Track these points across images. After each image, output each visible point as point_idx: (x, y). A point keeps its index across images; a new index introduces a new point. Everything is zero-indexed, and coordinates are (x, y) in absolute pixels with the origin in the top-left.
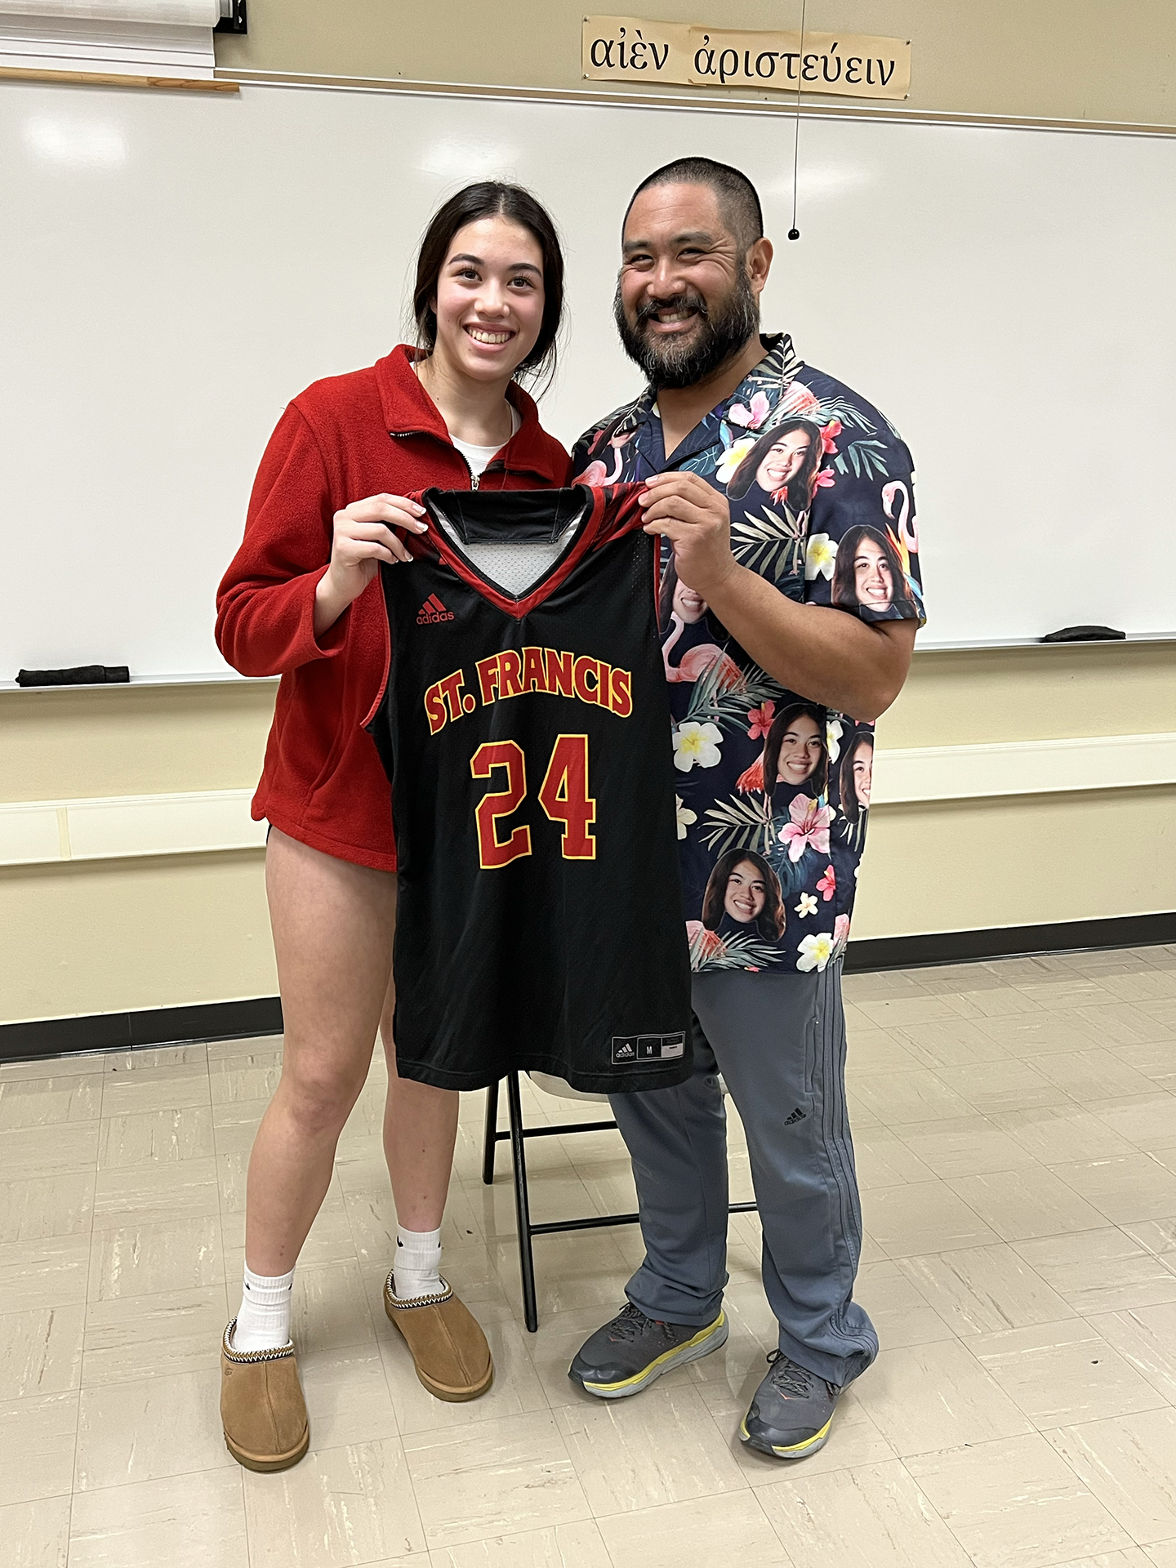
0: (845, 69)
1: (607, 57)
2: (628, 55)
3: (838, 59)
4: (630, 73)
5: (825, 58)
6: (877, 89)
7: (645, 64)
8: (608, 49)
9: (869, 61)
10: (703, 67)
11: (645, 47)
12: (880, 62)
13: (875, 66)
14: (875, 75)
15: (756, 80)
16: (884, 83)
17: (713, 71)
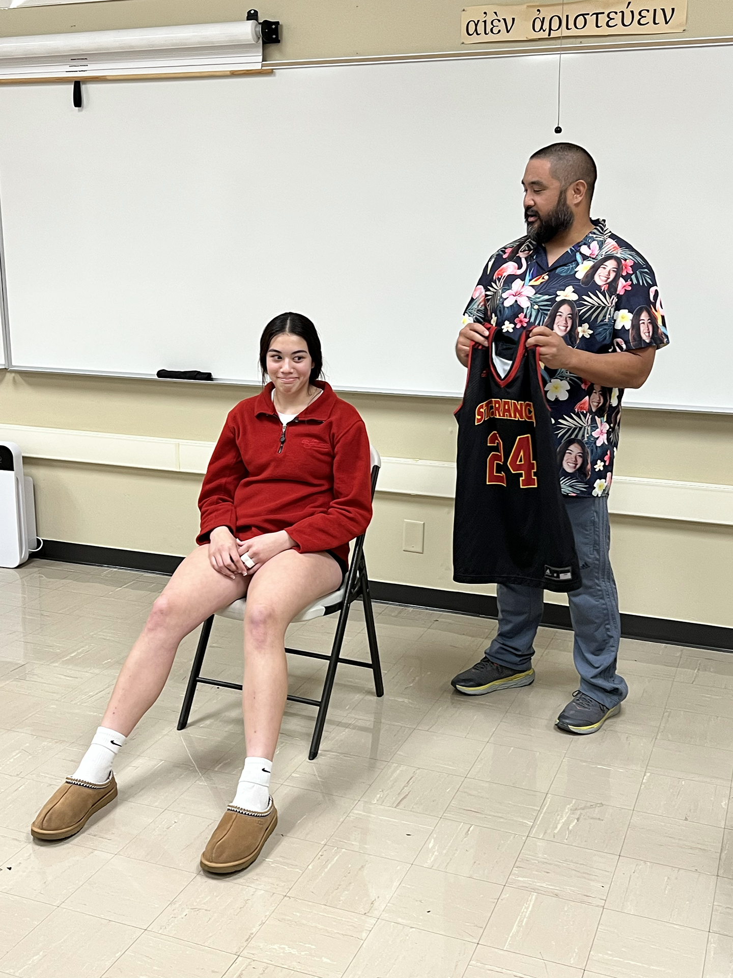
0: (637, 17)
1: (476, 30)
2: (489, 27)
3: (632, 12)
4: (491, 37)
5: (623, 12)
6: (662, 27)
7: (499, 31)
8: (476, 25)
9: (655, 10)
10: (538, 27)
11: (499, 21)
12: (663, 10)
13: (660, 14)
14: (660, 17)
15: (574, 32)
16: (667, 23)
17: (544, 29)
